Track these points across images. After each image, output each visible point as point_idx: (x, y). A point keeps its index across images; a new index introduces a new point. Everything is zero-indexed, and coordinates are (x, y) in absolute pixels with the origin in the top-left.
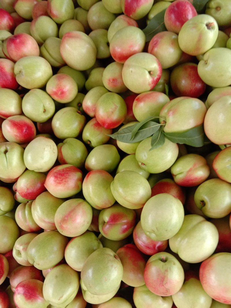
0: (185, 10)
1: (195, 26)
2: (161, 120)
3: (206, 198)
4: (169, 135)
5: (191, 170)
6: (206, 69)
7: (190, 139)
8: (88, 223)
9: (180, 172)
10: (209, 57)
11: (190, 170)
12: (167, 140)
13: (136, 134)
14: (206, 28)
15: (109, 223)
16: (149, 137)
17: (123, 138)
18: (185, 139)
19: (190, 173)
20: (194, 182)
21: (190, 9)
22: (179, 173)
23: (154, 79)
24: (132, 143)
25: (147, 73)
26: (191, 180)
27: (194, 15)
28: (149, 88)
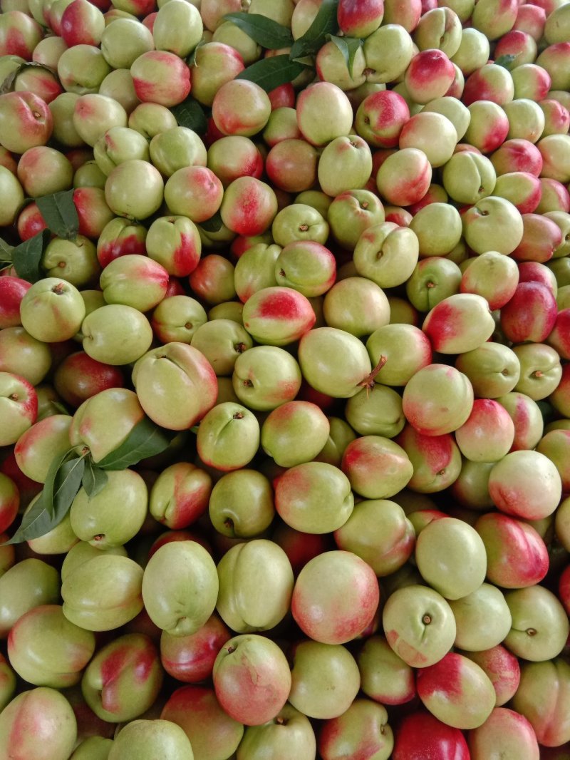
0: (10, 289)
1: (37, 300)
2: (80, 450)
3: (227, 510)
4: (108, 463)
5: (178, 488)
6: (98, 345)
7: (142, 446)
8: (67, 718)
9: (165, 505)
10: (89, 328)
11: (177, 490)
12: (110, 474)
13: (55, 503)
14: (55, 294)
15: (107, 685)
16: (79, 489)
17: (36, 530)
18: (135, 451)
19: (179, 494)
20: (195, 503)
21: (16, 283)
22: (163, 508)
23: (25, 403)
24: (58, 525)
25: (6, 400)
26: (190, 503)
27: (27, 287)
28: (27, 421)
